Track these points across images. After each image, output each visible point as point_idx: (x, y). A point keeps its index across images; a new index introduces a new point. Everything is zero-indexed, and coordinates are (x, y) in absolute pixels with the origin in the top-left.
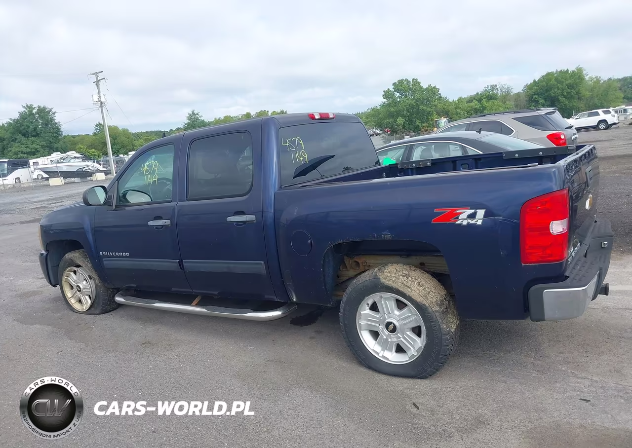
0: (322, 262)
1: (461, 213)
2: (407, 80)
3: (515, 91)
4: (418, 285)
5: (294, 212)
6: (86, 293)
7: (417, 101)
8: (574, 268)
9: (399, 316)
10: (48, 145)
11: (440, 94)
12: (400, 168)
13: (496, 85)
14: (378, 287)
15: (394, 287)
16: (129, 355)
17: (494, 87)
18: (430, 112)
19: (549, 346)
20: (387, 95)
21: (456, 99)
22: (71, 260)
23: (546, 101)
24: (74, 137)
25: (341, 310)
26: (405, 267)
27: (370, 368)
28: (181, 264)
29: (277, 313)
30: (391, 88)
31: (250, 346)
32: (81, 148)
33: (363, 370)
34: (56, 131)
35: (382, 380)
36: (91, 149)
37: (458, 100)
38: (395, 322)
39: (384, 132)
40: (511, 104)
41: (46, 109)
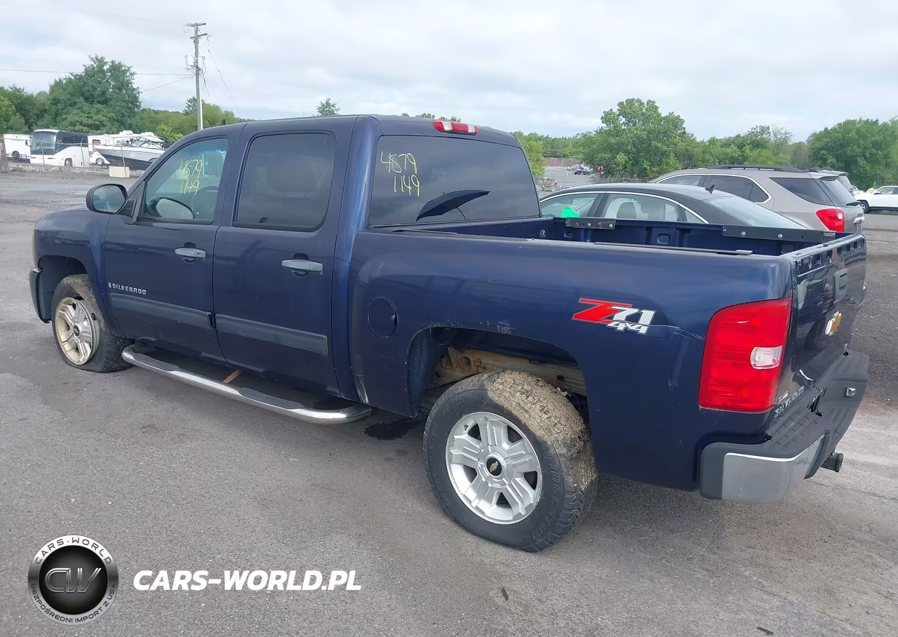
0: (408, 351)
1: (618, 311)
2: (639, 101)
3: (794, 140)
4: (541, 411)
5: (376, 268)
6: (86, 339)
7: (649, 132)
8: (784, 425)
9: (508, 452)
10: (119, 118)
11: (684, 128)
12: (569, 226)
13: (768, 128)
14: (481, 403)
15: (505, 407)
16: (119, 441)
17: (764, 130)
18: (666, 152)
19: (737, 533)
20: (607, 118)
21: (706, 138)
22: (71, 287)
23: (838, 161)
24: (156, 112)
25: (427, 428)
26: (530, 379)
27: (456, 521)
28: (212, 319)
29: (339, 416)
30: (616, 109)
31: (294, 457)
32: (164, 130)
33: (446, 522)
34: (133, 100)
35: (469, 542)
36: (178, 133)
37: (709, 141)
38: (501, 459)
39: (596, 171)
40: (786, 157)
41: (122, 66)
